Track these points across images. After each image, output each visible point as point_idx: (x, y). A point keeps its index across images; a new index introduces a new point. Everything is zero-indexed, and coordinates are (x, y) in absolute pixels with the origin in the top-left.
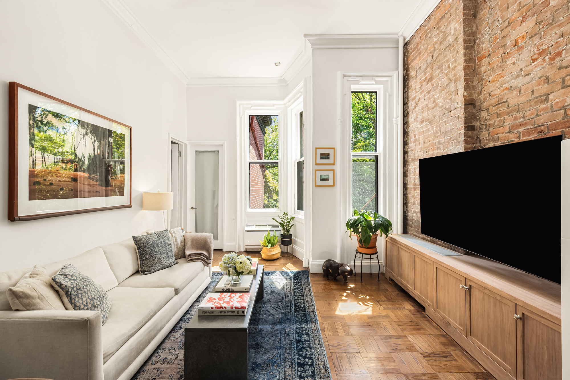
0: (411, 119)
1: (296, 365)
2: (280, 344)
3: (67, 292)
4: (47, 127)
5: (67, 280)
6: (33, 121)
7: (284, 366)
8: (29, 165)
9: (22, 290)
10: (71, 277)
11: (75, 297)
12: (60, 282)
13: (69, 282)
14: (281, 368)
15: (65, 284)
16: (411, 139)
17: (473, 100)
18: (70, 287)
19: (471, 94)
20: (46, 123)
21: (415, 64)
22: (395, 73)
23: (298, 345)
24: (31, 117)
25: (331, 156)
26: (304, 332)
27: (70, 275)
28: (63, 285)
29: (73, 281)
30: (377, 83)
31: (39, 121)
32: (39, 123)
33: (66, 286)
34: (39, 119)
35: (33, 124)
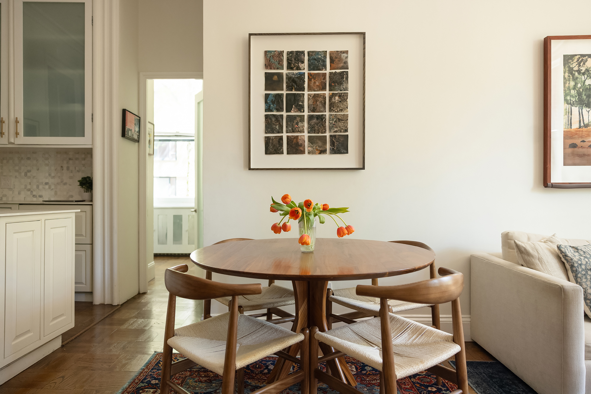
3: (572, 266)
4: (586, 76)
5: (576, 254)
6: (569, 73)
8: (564, 125)
9: (524, 246)
10: (583, 253)
11: (582, 277)
12: (566, 252)
13: (576, 257)
15: (570, 256)
18: (577, 262)
20: (585, 72)
24: (566, 70)
27: (582, 250)
28: (568, 256)
29: (582, 258)
31: (575, 71)
32: (576, 74)
33: (572, 259)
34: (576, 68)
35: (569, 76)
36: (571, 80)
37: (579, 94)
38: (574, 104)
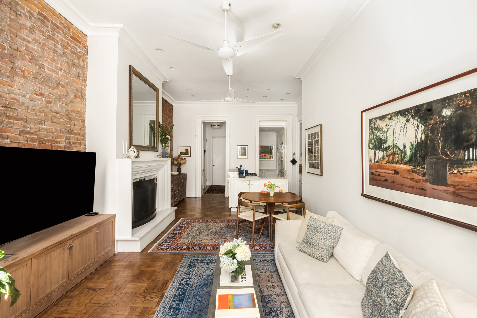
1: (190, 284)
2: (196, 299)
4: (377, 131)
7: (198, 284)
14: (200, 283)
20: (377, 128)
23: (183, 297)
24: (370, 128)
26: (172, 310)
32: (374, 130)
34: (373, 127)
35: (371, 132)
36: (372, 134)
37: (375, 142)
38: (372, 148)
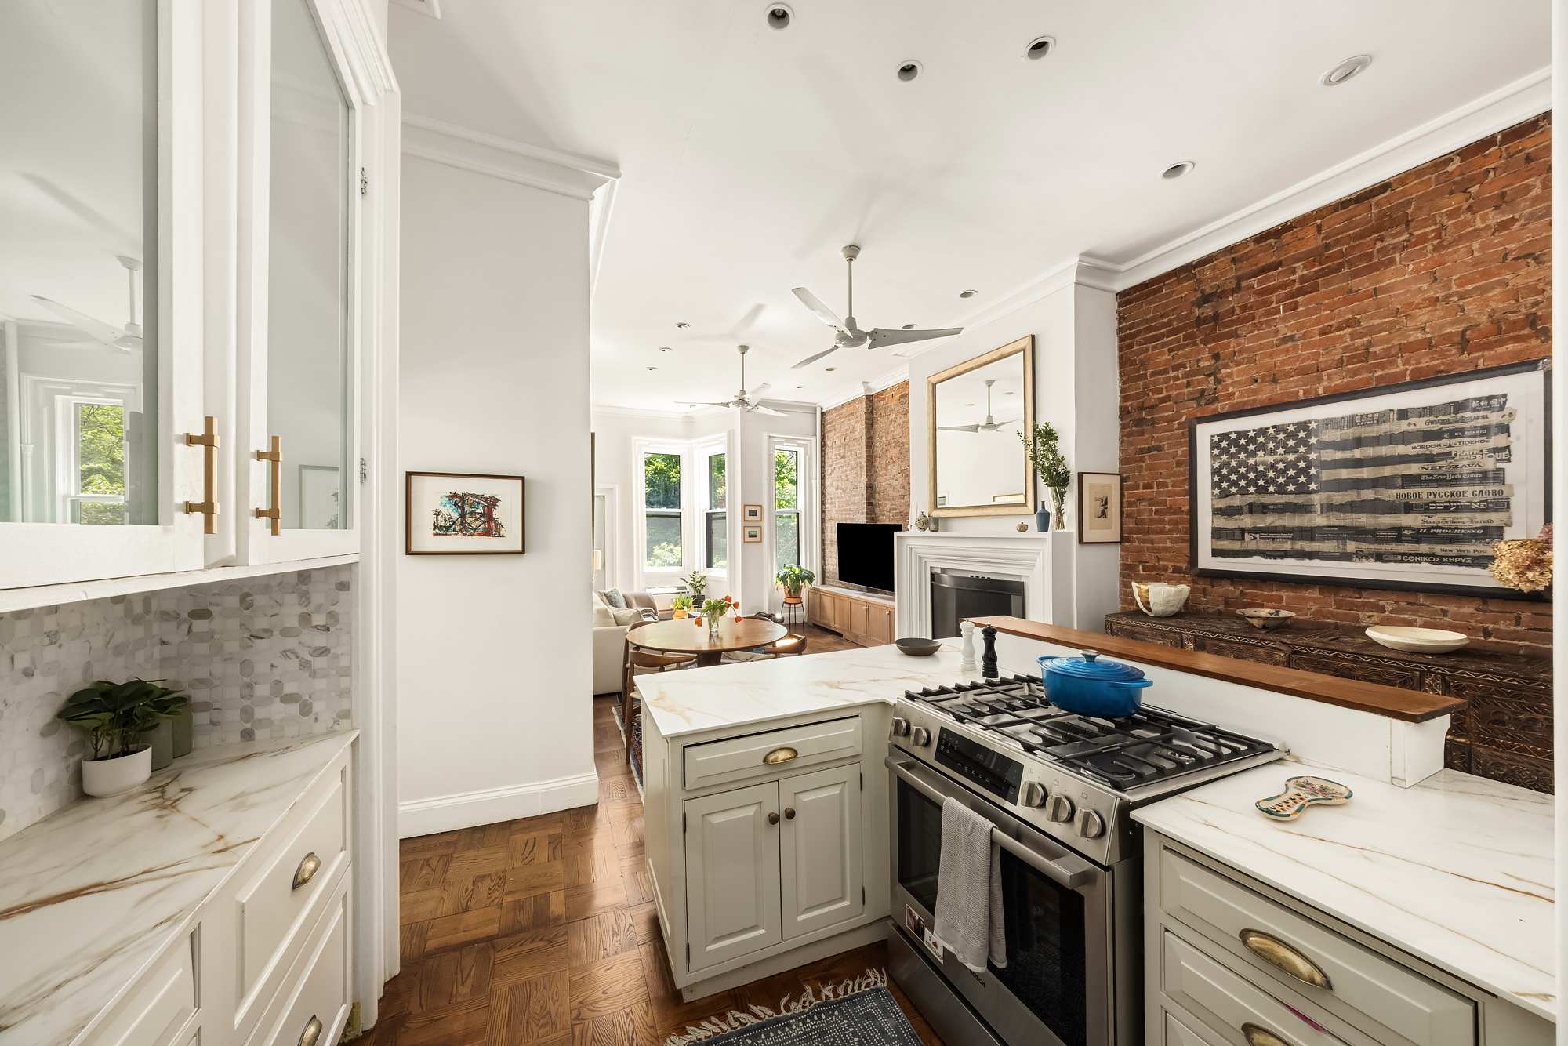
0: (828, 482)
16: (828, 501)
17: (871, 484)
19: (870, 480)
21: (831, 437)
22: (813, 439)
25: (759, 513)
30: (799, 445)
